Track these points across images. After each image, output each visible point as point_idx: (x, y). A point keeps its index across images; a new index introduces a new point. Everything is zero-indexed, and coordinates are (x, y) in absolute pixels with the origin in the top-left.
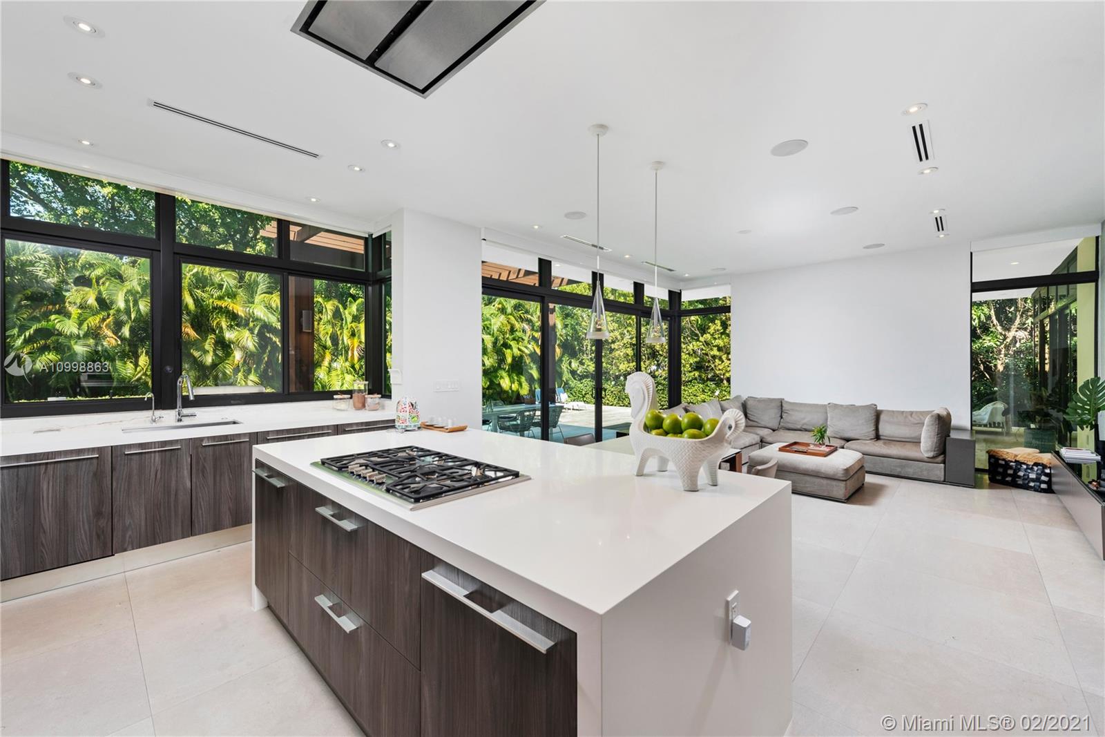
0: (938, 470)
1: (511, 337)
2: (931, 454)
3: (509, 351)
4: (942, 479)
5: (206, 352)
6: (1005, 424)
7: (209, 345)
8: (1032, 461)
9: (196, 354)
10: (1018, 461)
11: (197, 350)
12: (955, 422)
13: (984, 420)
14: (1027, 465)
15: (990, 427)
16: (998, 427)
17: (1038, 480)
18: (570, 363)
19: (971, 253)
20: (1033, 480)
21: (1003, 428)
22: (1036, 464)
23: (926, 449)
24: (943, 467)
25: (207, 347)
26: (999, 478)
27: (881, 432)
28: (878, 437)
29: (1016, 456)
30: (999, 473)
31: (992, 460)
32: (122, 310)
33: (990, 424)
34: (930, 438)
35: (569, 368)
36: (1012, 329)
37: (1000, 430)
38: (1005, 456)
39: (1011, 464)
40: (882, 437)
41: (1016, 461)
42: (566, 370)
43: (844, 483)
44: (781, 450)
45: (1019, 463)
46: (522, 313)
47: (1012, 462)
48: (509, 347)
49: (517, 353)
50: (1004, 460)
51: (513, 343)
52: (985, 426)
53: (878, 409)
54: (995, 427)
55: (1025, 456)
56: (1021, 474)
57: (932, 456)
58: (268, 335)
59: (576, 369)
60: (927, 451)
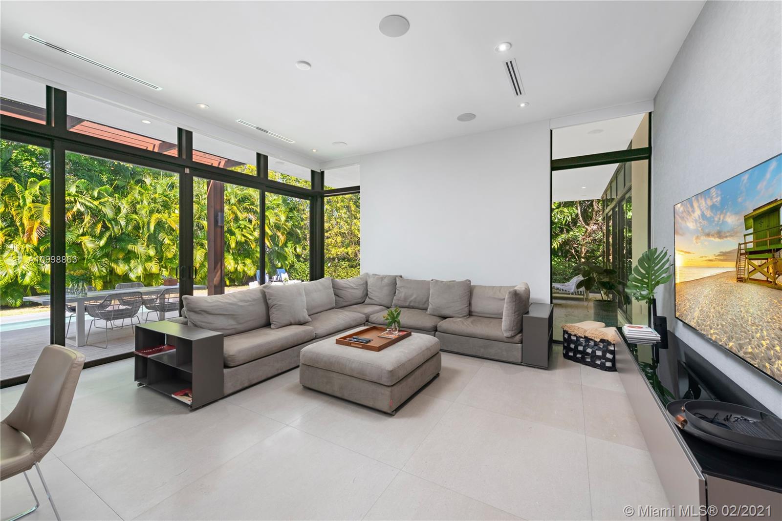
0: (516, 351)
1: (235, 225)
2: (508, 334)
3: (233, 237)
4: (520, 361)
6: (584, 292)
8: (598, 338)
10: (587, 337)
12: (534, 295)
13: (571, 289)
14: (595, 342)
15: (576, 294)
16: (581, 295)
17: (603, 357)
18: (295, 249)
19: (551, 131)
20: (599, 358)
21: (583, 295)
22: (602, 341)
23: (505, 329)
24: (520, 347)
26: (571, 354)
27: (474, 308)
28: (470, 314)
29: (585, 331)
30: (571, 350)
31: (566, 336)
33: (575, 292)
34: (508, 316)
35: (294, 252)
36: (591, 224)
37: (582, 297)
38: (576, 332)
39: (581, 339)
40: (474, 314)
41: (586, 338)
42: (291, 255)
43: (390, 389)
44: (338, 342)
45: (587, 339)
46: (248, 205)
47: (582, 338)
48: (232, 233)
49: (240, 238)
50: (575, 335)
51: (237, 231)
52: (572, 294)
53: (472, 284)
54: (578, 295)
55: (593, 332)
56: (589, 351)
57: (510, 336)
59: (300, 254)
60: (506, 331)
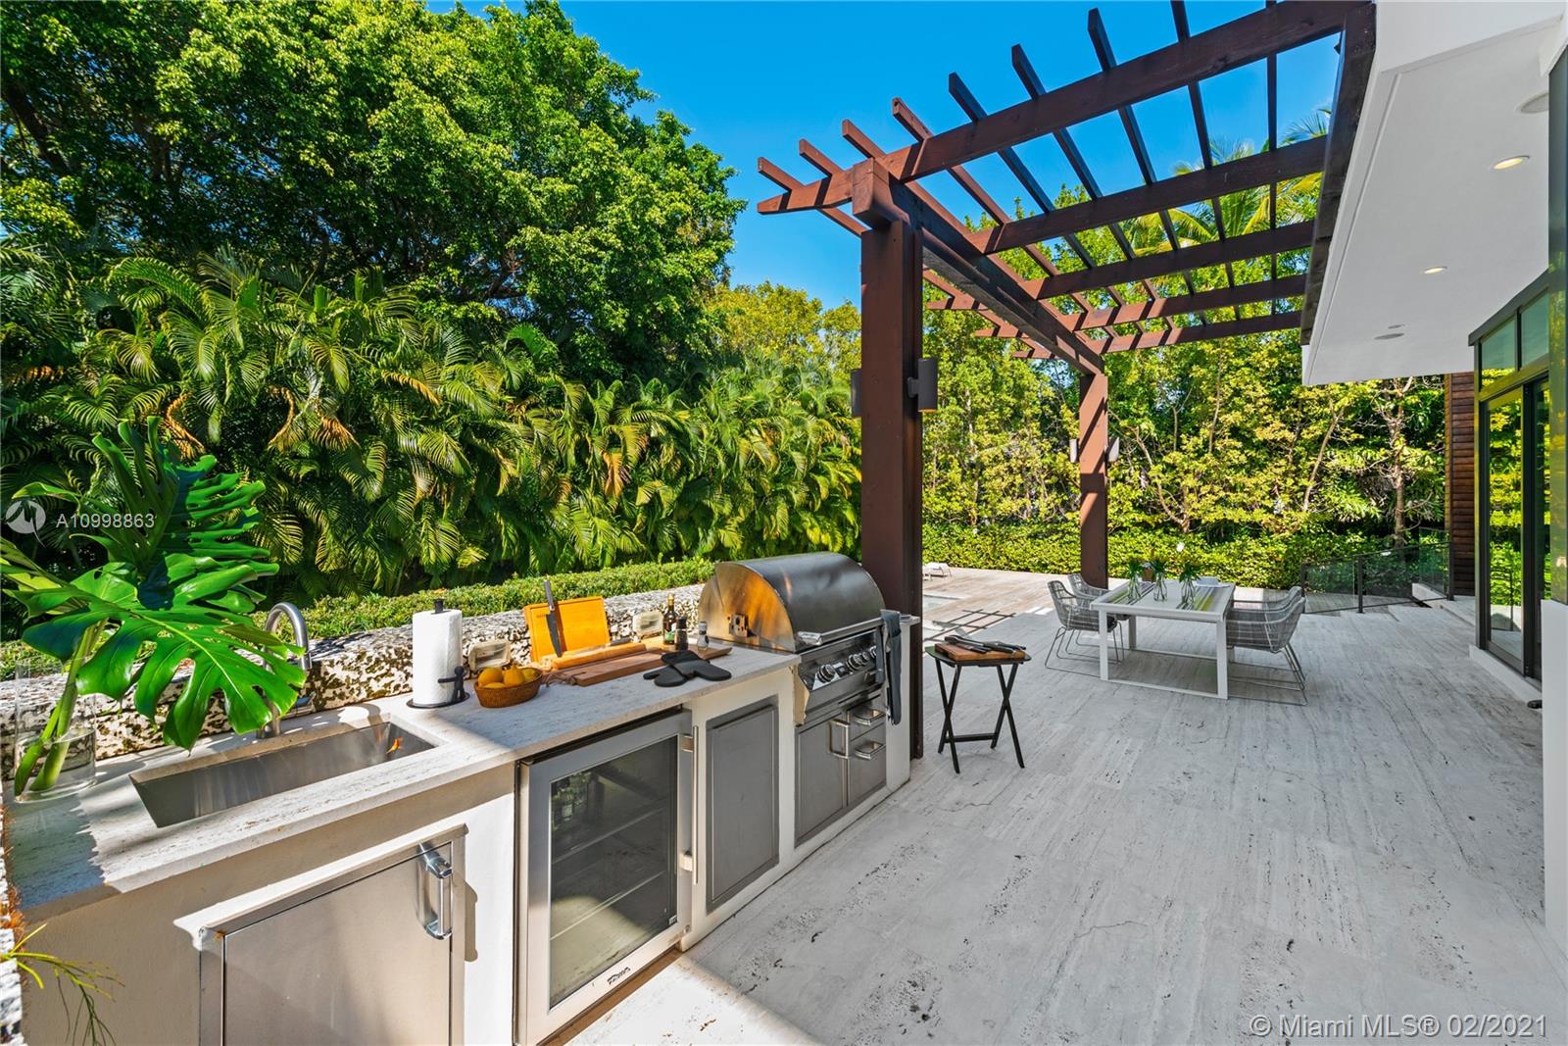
5: (367, 475)
7: (374, 460)
9: (350, 478)
11: (353, 470)
25: (371, 464)
32: (206, 379)
58: (479, 442)
